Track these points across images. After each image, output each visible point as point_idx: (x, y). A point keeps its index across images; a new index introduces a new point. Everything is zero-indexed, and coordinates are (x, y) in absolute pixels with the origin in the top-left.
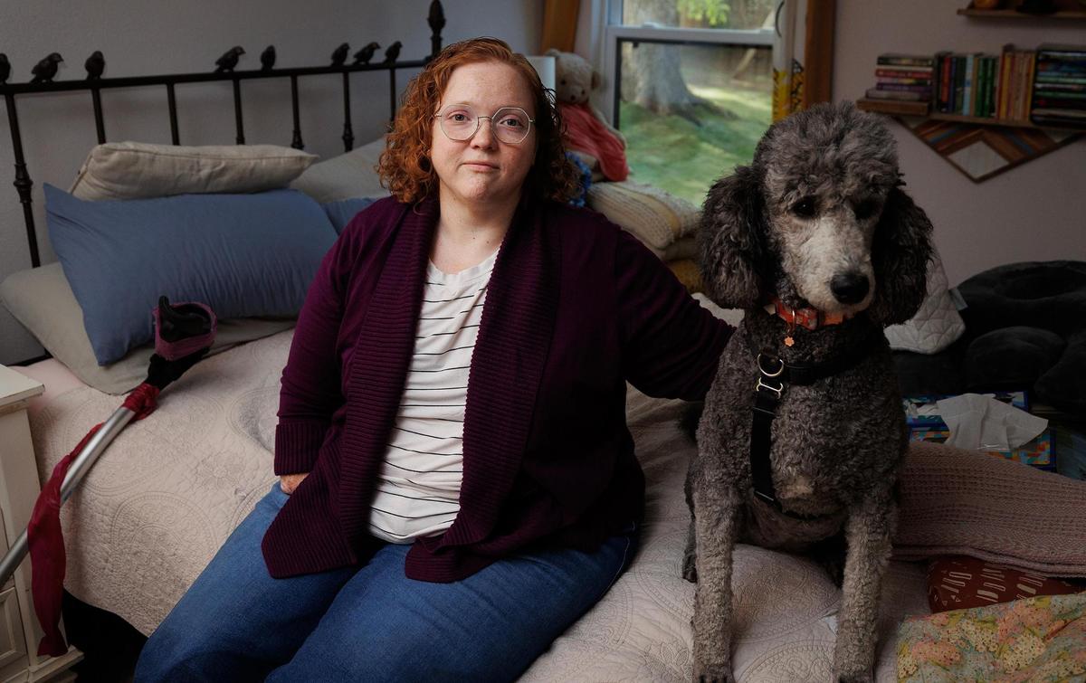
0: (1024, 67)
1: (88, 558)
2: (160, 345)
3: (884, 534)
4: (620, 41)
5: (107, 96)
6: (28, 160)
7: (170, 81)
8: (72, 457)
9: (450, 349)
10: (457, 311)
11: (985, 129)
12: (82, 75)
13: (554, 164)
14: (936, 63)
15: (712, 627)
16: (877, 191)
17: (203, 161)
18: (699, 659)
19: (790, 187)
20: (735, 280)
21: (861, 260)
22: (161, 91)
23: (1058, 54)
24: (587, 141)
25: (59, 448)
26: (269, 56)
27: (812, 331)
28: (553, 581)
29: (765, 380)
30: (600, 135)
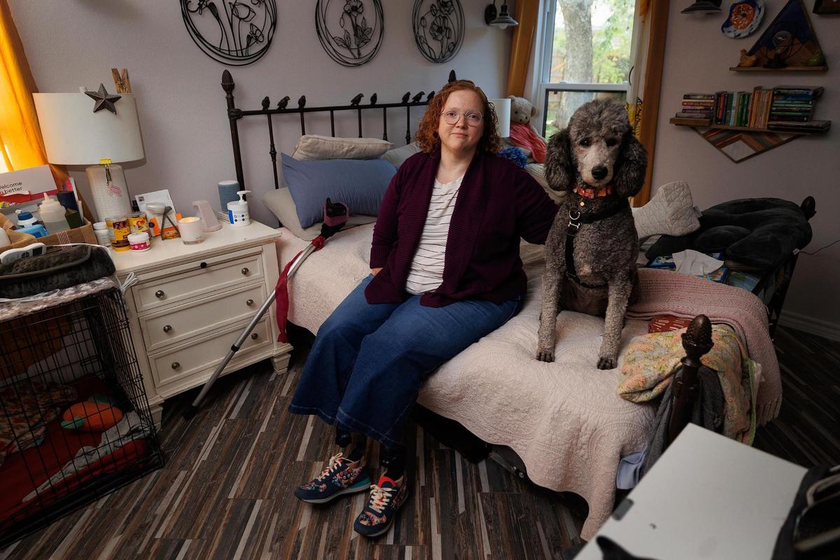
0: (766, 98)
1: (297, 304)
2: (327, 219)
3: (624, 295)
4: (547, 91)
5: (306, 115)
6: (275, 143)
7: (332, 109)
8: (291, 263)
9: (441, 216)
10: (446, 200)
11: (742, 132)
12: (297, 106)
13: (491, 136)
14: (716, 98)
15: (546, 333)
16: (617, 134)
17: (345, 144)
18: (540, 346)
19: (579, 133)
20: (556, 176)
21: (605, 161)
22: (328, 113)
23: (786, 91)
24: (527, 142)
25: (286, 260)
26: (374, 98)
27: (593, 199)
28: (481, 313)
29: (573, 222)
30: (534, 140)
